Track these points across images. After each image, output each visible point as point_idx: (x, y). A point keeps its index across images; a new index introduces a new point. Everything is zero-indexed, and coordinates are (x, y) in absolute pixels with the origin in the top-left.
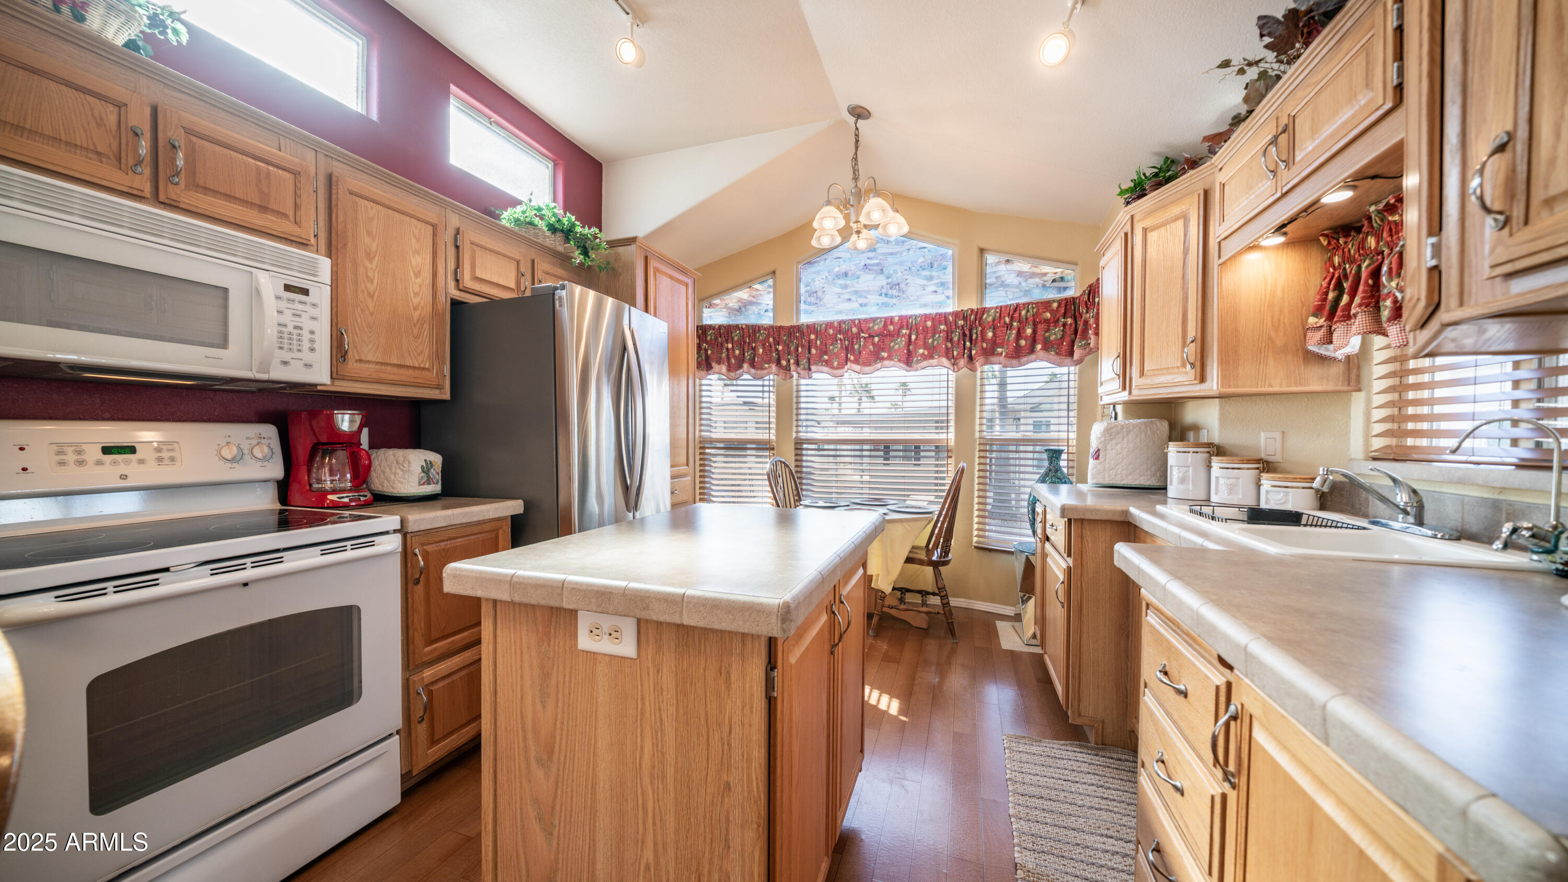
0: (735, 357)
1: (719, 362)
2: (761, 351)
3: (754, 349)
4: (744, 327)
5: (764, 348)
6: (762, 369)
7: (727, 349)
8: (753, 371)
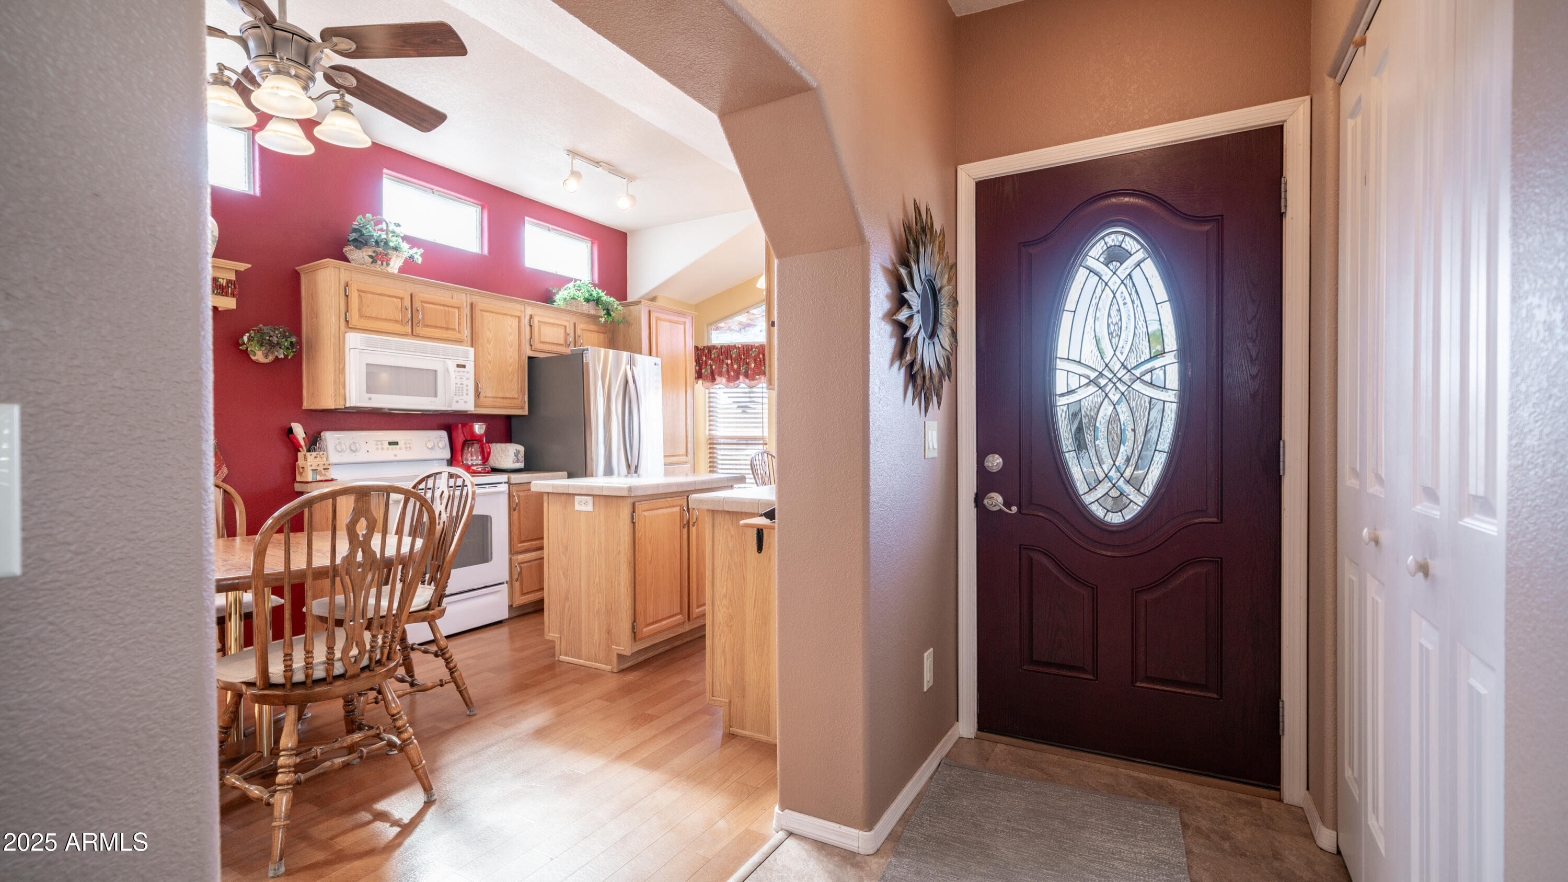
0: (734, 370)
1: (720, 375)
2: (753, 365)
3: (747, 364)
4: (740, 346)
5: (756, 363)
6: (753, 379)
7: (727, 365)
8: (747, 381)
